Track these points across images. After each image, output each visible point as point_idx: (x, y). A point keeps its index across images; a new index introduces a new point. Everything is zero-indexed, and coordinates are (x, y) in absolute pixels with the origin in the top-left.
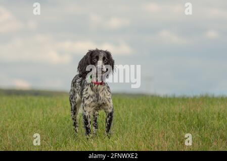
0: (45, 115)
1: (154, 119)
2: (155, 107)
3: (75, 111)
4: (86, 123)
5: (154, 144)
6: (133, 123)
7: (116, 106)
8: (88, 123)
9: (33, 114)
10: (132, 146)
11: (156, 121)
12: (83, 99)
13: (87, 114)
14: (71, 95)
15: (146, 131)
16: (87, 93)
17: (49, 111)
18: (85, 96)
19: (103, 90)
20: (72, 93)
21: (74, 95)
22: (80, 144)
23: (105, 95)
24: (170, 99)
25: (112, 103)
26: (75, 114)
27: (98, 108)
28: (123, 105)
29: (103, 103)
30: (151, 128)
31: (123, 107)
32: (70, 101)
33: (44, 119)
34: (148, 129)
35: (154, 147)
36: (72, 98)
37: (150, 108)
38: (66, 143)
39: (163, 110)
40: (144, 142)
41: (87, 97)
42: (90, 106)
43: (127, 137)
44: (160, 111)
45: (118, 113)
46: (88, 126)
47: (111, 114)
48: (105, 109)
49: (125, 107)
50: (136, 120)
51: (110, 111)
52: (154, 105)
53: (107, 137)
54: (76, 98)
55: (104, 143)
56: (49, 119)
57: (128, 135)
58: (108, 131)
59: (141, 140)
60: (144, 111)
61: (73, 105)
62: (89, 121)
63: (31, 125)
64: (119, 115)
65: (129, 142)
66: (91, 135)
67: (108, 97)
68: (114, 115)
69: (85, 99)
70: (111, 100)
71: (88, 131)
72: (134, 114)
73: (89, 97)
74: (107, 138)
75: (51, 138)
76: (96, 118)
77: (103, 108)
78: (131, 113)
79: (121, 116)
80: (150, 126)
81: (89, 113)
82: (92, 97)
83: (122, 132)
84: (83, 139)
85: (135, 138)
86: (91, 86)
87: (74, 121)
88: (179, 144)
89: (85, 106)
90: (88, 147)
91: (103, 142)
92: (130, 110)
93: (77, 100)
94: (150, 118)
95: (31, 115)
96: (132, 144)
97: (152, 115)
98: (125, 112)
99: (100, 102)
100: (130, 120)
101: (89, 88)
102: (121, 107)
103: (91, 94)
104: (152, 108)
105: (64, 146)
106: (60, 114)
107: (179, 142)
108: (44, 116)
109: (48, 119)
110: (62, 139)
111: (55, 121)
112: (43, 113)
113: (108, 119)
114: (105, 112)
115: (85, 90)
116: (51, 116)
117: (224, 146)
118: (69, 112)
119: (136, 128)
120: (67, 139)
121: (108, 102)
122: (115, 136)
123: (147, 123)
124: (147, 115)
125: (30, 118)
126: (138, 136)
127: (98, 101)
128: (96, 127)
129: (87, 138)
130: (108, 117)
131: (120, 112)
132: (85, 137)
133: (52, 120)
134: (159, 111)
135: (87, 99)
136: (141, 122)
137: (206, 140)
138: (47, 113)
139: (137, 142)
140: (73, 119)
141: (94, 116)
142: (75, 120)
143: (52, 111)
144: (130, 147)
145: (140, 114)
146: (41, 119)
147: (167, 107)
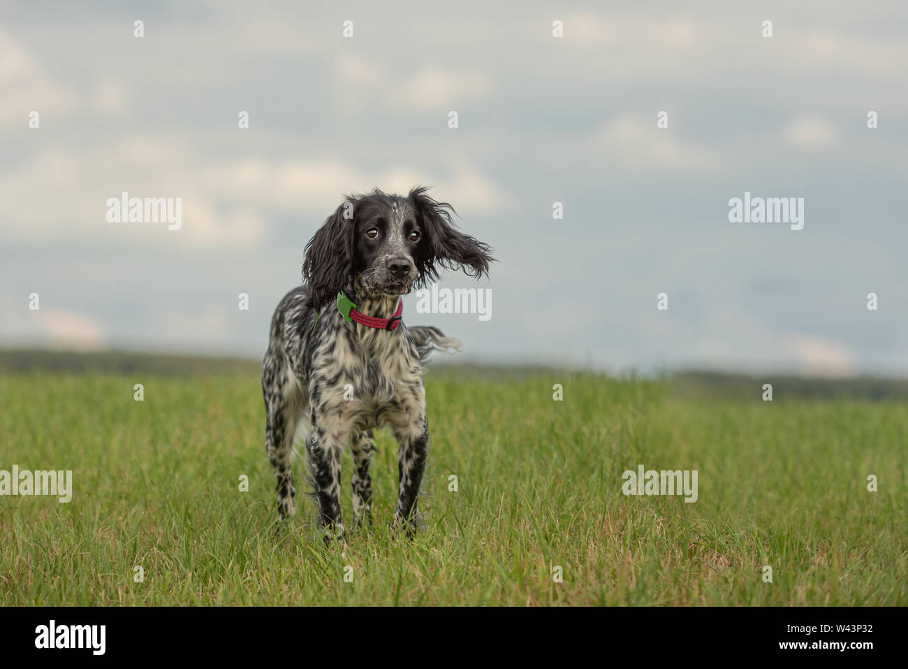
0: (163, 449)
1: (583, 463)
2: (587, 417)
3: (278, 430)
4: (323, 478)
5: (583, 561)
6: (502, 478)
7: (437, 413)
8: (331, 480)
9: (115, 444)
10: (497, 567)
11: (592, 471)
12: (312, 383)
13: (328, 444)
14: (267, 370)
15: (552, 512)
16: (330, 362)
17: (177, 432)
18: (323, 371)
19: (392, 352)
20: (270, 363)
21: (278, 368)
22: (298, 560)
23: (399, 368)
24: (647, 385)
25: (423, 403)
26: (277, 442)
27: (371, 420)
28: (466, 408)
29: (394, 402)
30: (571, 501)
31: (464, 417)
32: (265, 393)
33: (156, 465)
34: (562, 502)
35: (585, 574)
36: (269, 382)
37: (568, 421)
38: (241, 558)
39: (619, 427)
40: (545, 552)
41: (330, 376)
42: (340, 412)
43: (479, 536)
44: (609, 432)
45: (446, 441)
46: (329, 491)
47: (419, 446)
48: (395, 426)
49: (471, 416)
50: (517, 467)
51: (416, 432)
52: (586, 408)
53: (402, 535)
54: (286, 380)
55: (391, 559)
56: (178, 463)
57: (484, 526)
58: (405, 513)
59: (534, 543)
60: (544, 431)
61: (273, 408)
62: (334, 472)
63: (106, 486)
64: (448, 448)
65: (488, 555)
66: (340, 526)
67: (411, 377)
68: (429, 447)
69: (323, 384)
70: (422, 391)
71: (329, 510)
72: (505, 445)
73: (338, 377)
74: (401, 539)
75: (183, 538)
76: (365, 462)
77: (388, 420)
78: (497, 439)
79: (457, 451)
80: (569, 491)
81: (336, 438)
82: (350, 378)
83: (459, 515)
84: (310, 541)
85: (513, 536)
86: (348, 335)
87: (278, 473)
88: (683, 561)
89: (323, 410)
90: (330, 571)
91: (387, 554)
92: (490, 428)
93: (288, 389)
94: (571, 460)
95: (106, 448)
96: (499, 561)
97: (578, 449)
98: (472, 435)
99: (382, 397)
100: (491, 467)
101: (342, 343)
102: (457, 417)
103: (348, 368)
104: (576, 419)
105: (237, 568)
106: (219, 446)
107: (679, 555)
108: (156, 453)
109: (172, 465)
110: (228, 542)
111: (201, 473)
112: (153, 442)
113: (408, 466)
114: (398, 436)
115: (321, 349)
116: (185, 452)
117: (855, 567)
118: (256, 438)
119: (515, 496)
120: (248, 543)
121: (410, 397)
122: (431, 531)
123: (557, 477)
124: (559, 448)
125: (104, 461)
126: (524, 529)
127: (373, 392)
128: (365, 496)
129: (326, 539)
130: (408, 456)
131: (452, 435)
132: (318, 534)
133: (190, 469)
134: (604, 431)
135: (332, 383)
136: (535, 476)
137: (786, 544)
138: (167, 441)
139: (518, 553)
140: (274, 463)
141: (356, 453)
142: (282, 470)
143: (188, 432)
144: (493, 574)
145: (531, 446)
146: (145, 467)
147: (634, 416)
